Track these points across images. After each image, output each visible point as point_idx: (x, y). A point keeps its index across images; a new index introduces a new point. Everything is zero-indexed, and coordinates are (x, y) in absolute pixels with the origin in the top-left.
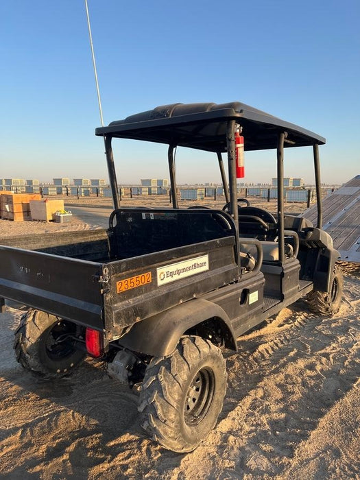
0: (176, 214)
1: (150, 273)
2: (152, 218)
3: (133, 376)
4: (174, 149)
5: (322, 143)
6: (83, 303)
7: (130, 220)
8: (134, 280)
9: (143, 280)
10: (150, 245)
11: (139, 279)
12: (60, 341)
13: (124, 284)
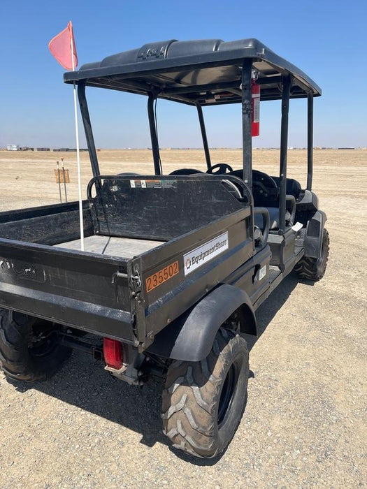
0: (175, 181)
1: (177, 262)
2: (144, 186)
3: (143, 375)
4: (155, 101)
5: (318, 95)
6: (99, 308)
7: (115, 189)
8: (162, 274)
9: (171, 272)
10: (141, 218)
11: (167, 271)
12: (44, 337)
13: (153, 280)
